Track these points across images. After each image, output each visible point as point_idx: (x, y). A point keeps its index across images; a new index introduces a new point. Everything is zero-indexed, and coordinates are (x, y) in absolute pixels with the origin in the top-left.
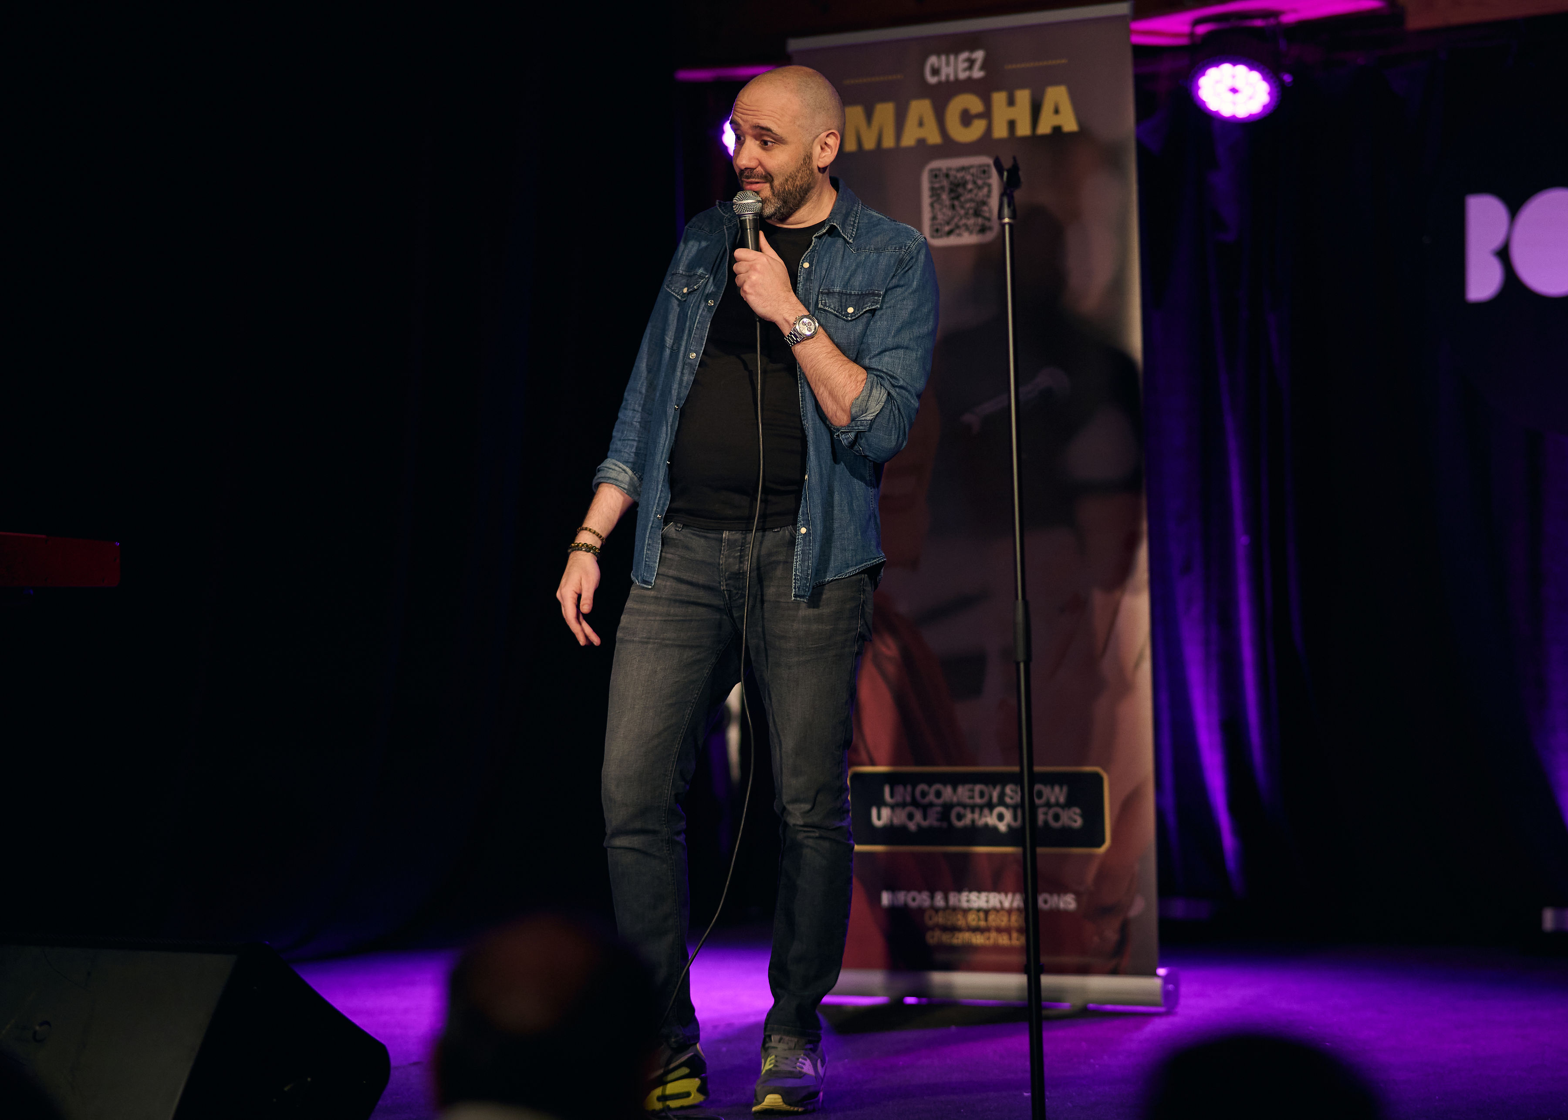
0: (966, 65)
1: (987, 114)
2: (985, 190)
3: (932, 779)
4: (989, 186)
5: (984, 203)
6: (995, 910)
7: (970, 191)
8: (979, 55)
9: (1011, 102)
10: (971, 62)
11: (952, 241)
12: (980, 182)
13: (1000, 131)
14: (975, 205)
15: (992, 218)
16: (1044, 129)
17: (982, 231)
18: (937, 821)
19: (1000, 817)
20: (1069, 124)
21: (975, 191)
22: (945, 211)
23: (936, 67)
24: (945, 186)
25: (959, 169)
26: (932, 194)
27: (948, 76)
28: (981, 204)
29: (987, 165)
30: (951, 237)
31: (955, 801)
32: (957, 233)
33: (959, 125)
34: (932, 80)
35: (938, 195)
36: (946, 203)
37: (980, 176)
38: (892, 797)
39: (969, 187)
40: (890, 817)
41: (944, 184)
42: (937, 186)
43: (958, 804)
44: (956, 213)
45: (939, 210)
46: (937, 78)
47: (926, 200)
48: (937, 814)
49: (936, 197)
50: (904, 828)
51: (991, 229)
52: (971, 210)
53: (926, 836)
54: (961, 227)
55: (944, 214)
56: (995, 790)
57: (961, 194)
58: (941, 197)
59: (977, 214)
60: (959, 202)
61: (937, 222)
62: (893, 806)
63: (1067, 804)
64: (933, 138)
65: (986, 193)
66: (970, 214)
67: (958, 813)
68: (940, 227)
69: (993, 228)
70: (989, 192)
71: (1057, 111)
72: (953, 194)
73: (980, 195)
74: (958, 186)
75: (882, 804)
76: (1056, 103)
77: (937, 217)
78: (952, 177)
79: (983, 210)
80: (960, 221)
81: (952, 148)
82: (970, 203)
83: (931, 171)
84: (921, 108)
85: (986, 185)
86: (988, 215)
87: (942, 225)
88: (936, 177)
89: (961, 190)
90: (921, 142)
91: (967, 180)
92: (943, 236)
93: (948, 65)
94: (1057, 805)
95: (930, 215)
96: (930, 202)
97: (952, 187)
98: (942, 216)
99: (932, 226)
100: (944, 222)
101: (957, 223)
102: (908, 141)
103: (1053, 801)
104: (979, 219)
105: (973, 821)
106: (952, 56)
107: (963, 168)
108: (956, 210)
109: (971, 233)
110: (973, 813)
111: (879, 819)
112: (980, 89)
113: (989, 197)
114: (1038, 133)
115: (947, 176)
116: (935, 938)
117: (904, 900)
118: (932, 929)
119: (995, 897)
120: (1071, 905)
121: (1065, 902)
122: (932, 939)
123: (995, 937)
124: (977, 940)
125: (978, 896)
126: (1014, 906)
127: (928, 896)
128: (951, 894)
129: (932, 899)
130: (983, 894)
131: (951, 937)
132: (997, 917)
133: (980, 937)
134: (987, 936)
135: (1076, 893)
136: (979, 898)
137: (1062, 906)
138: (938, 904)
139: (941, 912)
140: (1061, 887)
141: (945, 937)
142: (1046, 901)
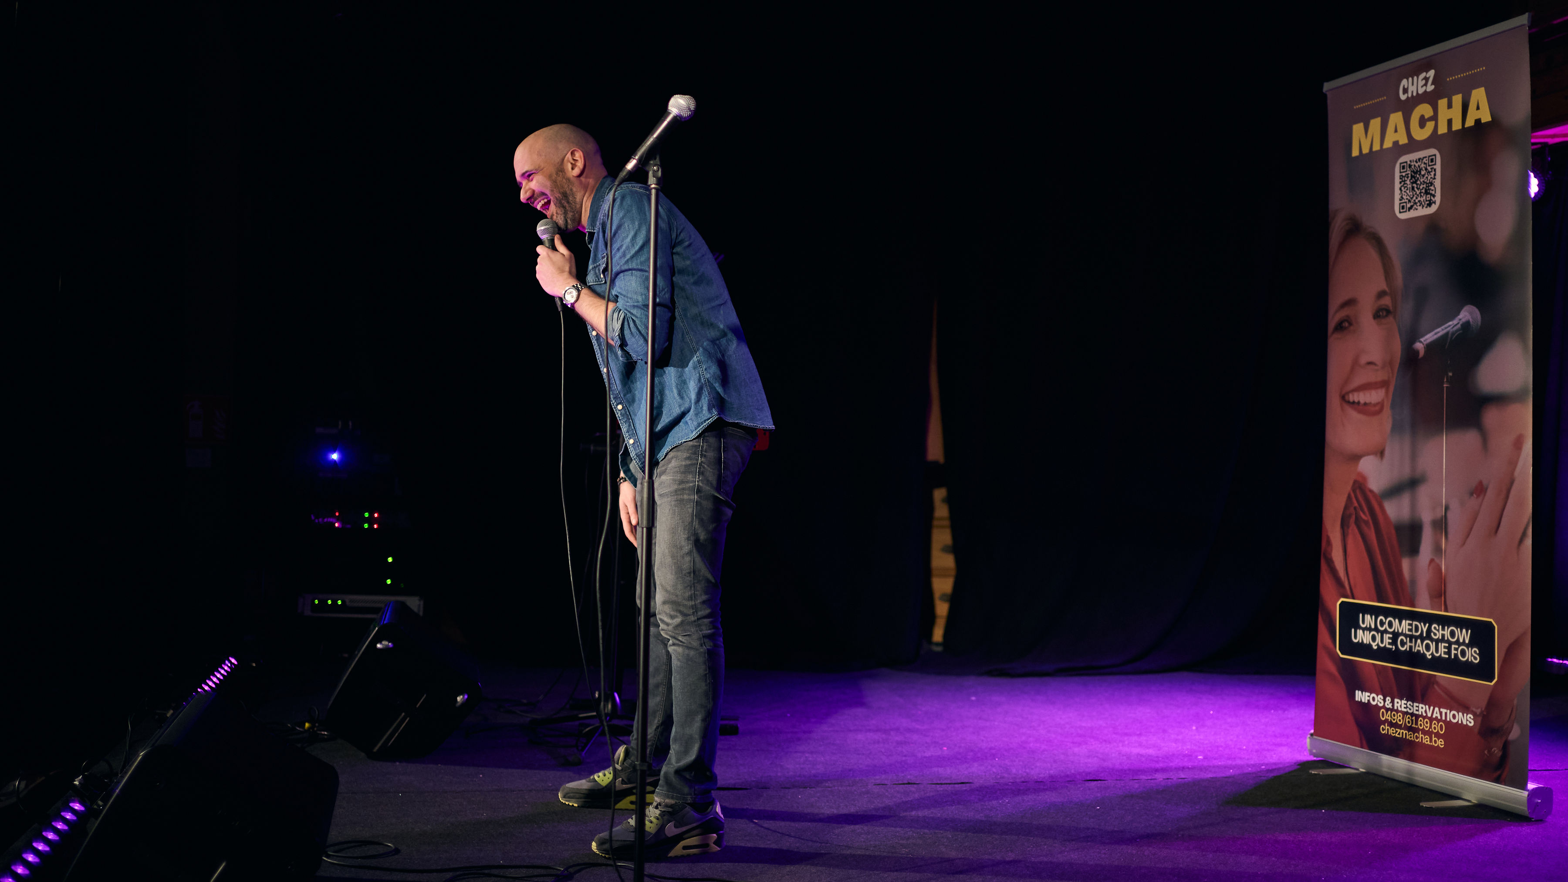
0: (1424, 81)
1: (1435, 118)
2: (1432, 173)
3: (1387, 612)
4: (1435, 170)
5: (1431, 184)
6: (1421, 716)
7: (1423, 176)
8: (1432, 73)
9: (1450, 106)
10: (1427, 79)
11: (1412, 214)
12: (1429, 168)
13: (1443, 129)
14: (1426, 186)
15: (1436, 195)
16: (1470, 123)
17: (1430, 205)
18: (1389, 644)
19: (1428, 648)
20: (1486, 118)
21: (1426, 176)
22: (1408, 192)
23: (1406, 87)
24: (1409, 174)
25: (1418, 160)
26: (1401, 180)
27: (1412, 92)
28: (1430, 185)
29: (1435, 155)
30: (1412, 211)
31: (1400, 631)
32: (1415, 208)
33: (1418, 127)
34: (1403, 97)
35: (1405, 181)
36: (1408, 186)
37: (1430, 164)
38: (1363, 622)
39: (1423, 173)
40: (1362, 637)
41: (1408, 172)
42: (1404, 174)
43: (1402, 634)
44: (1415, 193)
45: (1405, 192)
46: (1406, 95)
47: (1397, 185)
48: (1389, 638)
49: (1403, 183)
50: (1370, 646)
51: (1435, 203)
52: (1424, 189)
53: (1382, 654)
54: (1417, 203)
55: (1408, 194)
56: (1425, 627)
57: (1418, 178)
58: (1406, 182)
59: (1427, 193)
60: (1417, 184)
61: (1403, 201)
62: (1364, 629)
63: (1471, 645)
64: (1403, 140)
65: (1433, 176)
66: (1423, 192)
67: (1402, 640)
68: (1405, 204)
69: (1436, 202)
70: (1435, 175)
71: (1478, 108)
72: (1413, 179)
73: (1429, 178)
74: (1416, 173)
75: (1357, 627)
76: (1478, 103)
77: (1403, 196)
78: (1413, 167)
79: (1431, 189)
80: (1417, 198)
81: (1413, 145)
82: (1423, 184)
83: (1401, 164)
84: (1396, 118)
85: (1433, 170)
86: (1433, 192)
87: (1406, 202)
88: (1403, 168)
89: (1418, 176)
90: (1396, 143)
91: (1422, 167)
92: (1406, 211)
93: (1413, 84)
94: (1464, 643)
95: (1399, 197)
96: (1400, 186)
97: (1413, 174)
98: (1406, 196)
99: (1400, 204)
100: (1407, 201)
101: (1415, 201)
102: (1388, 144)
103: (1461, 641)
104: (1428, 196)
105: (1411, 647)
106: (1415, 78)
107: (1419, 159)
108: (1414, 191)
109: (1423, 206)
110: (1411, 641)
111: (1356, 637)
112: (1431, 99)
113: (1435, 179)
114: (1466, 126)
115: (1410, 166)
116: (1385, 729)
117: (1368, 698)
118: (1384, 723)
119: (1422, 708)
120: (1470, 722)
121: (1467, 720)
122: (1383, 730)
123: (1422, 737)
124: (1411, 737)
125: (1412, 704)
126: (1434, 716)
127: (1382, 698)
128: (1396, 700)
129: (1384, 701)
130: (1415, 704)
131: (1395, 732)
132: (1423, 723)
133: (1412, 736)
134: (1416, 735)
135: (1474, 714)
136: (1413, 706)
137: (1465, 723)
138: (1388, 705)
139: (1389, 712)
140: (1464, 708)
141: (1391, 731)
142: (1454, 717)
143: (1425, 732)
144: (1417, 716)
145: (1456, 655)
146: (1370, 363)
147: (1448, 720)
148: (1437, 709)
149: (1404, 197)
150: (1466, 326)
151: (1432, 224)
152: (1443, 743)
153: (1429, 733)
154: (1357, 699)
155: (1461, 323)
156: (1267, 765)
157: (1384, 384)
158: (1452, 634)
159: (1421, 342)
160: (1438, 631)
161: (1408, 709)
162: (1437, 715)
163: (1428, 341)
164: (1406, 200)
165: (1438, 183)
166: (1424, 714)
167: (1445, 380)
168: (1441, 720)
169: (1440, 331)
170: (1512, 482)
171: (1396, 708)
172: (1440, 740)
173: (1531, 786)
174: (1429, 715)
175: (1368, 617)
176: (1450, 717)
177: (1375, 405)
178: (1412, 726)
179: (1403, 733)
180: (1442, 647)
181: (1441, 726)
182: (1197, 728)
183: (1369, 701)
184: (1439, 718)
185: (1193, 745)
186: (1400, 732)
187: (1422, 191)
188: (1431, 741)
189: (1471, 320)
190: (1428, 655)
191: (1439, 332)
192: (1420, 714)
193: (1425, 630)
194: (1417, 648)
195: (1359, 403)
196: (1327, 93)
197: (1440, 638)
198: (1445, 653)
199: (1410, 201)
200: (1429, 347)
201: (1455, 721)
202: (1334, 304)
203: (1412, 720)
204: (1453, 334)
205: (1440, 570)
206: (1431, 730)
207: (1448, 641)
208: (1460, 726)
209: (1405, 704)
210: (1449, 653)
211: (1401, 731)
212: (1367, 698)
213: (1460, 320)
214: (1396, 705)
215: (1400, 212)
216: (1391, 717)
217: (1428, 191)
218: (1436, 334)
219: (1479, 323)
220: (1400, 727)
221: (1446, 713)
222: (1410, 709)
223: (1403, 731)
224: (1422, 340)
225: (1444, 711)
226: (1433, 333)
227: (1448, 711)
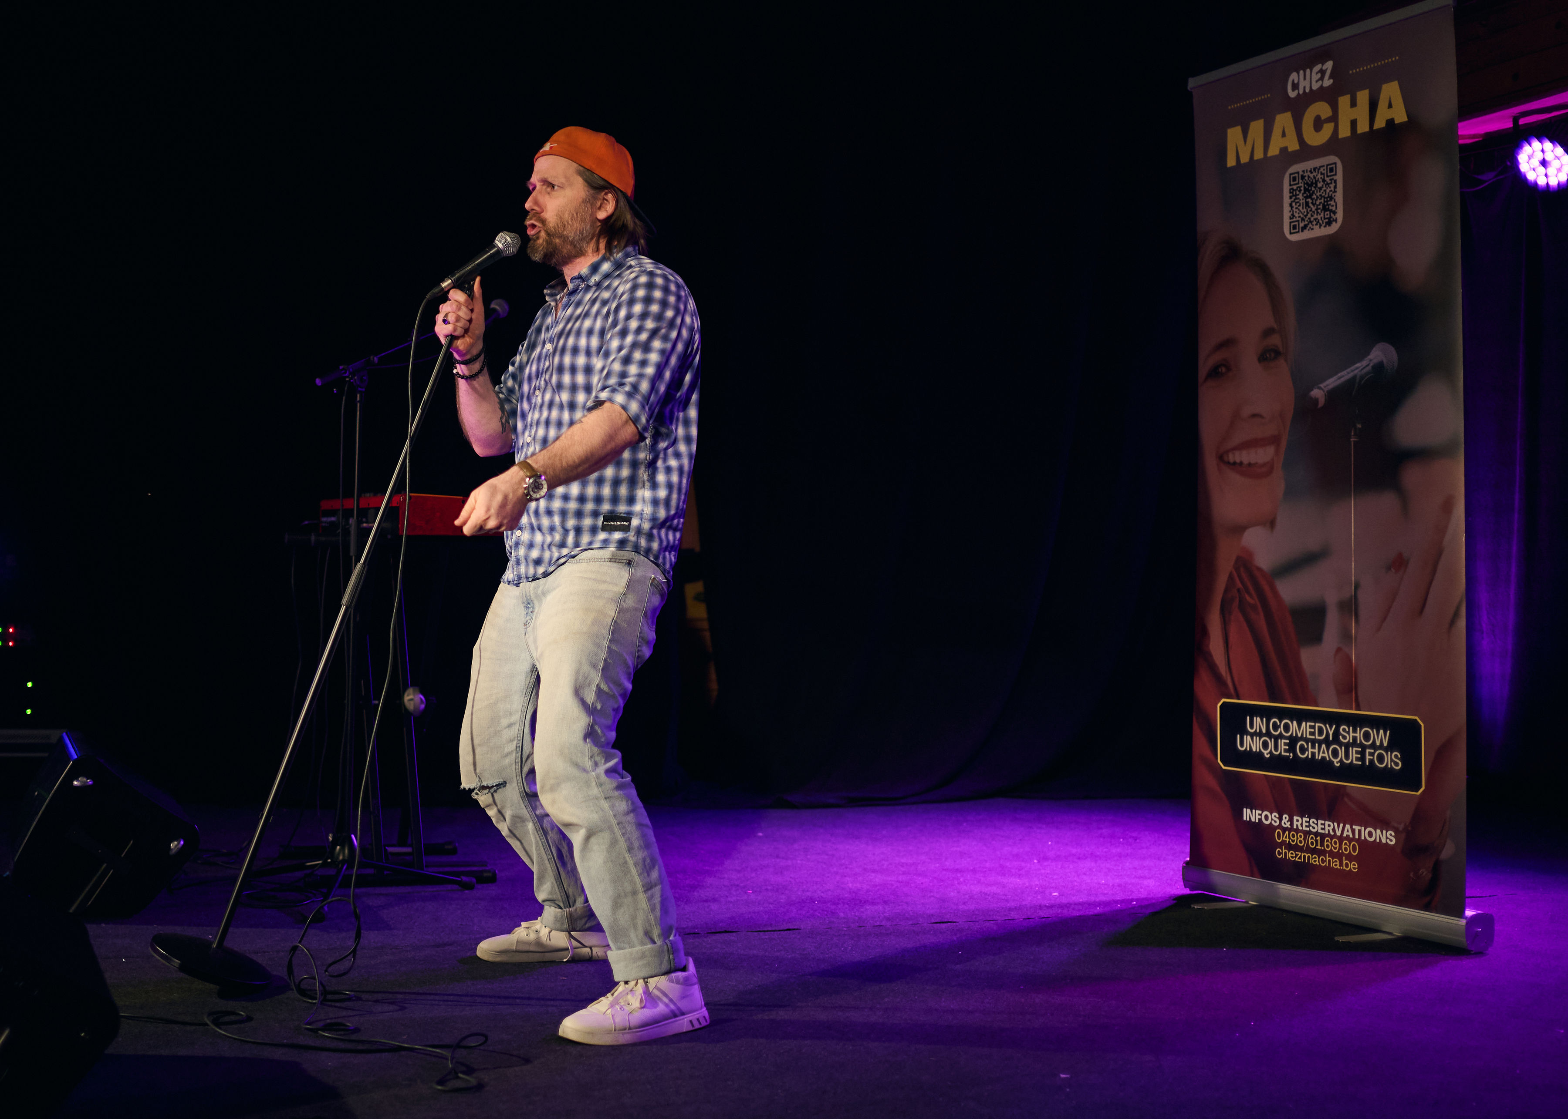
0: (1319, 75)
1: (1334, 117)
2: (1332, 186)
3: (1282, 714)
4: (1335, 182)
5: (1331, 198)
6: (1329, 835)
7: (1320, 188)
8: (1329, 65)
9: (1353, 104)
10: (1322, 72)
11: (1306, 235)
12: (1328, 179)
13: (1345, 132)
14: (1324, 201)
15: (1336, 211)
16: (1380, 123)
17: (1329, 223)
18: (1285, 751)
19: (1335, 753)
20: (1400, 116)
21: (1324, 188)
22: (1300, 208)
23: (1296, 82)
24: (1301, 186)
25: (1312, 170)
26: (1291, 194)
27: (1305, 88)
28: (1329, 199)
29: (1335, 163)
30: (1306, 231)
31: (1299, 735)
32: (1310, 227)
33: (1314, 131)
34: (1292, 94)
35: (1296, 195)
36: (1301, 202)
37: (1329, 174)
38: (1252, 726)
39: (1320, 185)
40: (1250, 744)
41: (1300, 185)
42: (1295, 187)
43: (1302, 738)
44: (1309, 209)
45: (1296, 208)
46: (1296, 92)
47: (1287, 200)
48: (1285, 744)
49: (1294, 198)
50: (1260, 754)
51: (1336, 221)
52: (1321, 205)
53: (1277, 763)
54: (1313, 221)
55: (1300, 211)
56: (1331, 729)
57: (1314, 192)
58: (1298, 197)
59: (1325, 209)
60: (1312, 199)
61: (1294, 219)
62: (1252, 735)
63: (1390, 748)
64: (1293, 145)
65: (1332, 189)
66: (1320, 209)
67: (1302, 746)
68: (1297, 223)
69: (1338, 218)
70: (1335, 187)
71: (1390, 106)
72: (1307, 193)
73: (1328, 191)
74: (1311, 185)
75: (1244, 732)
76: (1390, 98)
77: (1295, 214)
78: (1306, 178)
79: (1330, 204)
80: (1312, 216)
81: (1306, 152)
82: (1321, 199)
83: (1291, 174)
84: (1284, 120)
85: (1333, 182)
86: (1334, 209)
87: (1298, 221)
88: (1294, 179)
89: (1313, 189)
90: (1284, 150)
91: (1318, 178)
92: (1299, 232)
93: (1305, 79)
94: (1381, 746)
95: (1290, 214)
96: (1289, 201)
97: (1307, 187)
98: (1299, 213)
99: (1290, 223)
100: (1300, 219)
101: (1309, 219)
102: (1274, 151)
103: (1378, 743)
104: (1326, 213)
105: (1313, 754)
106: (1308, 71)
107: (1315, 169)
108: (1309, 207)
109: (1320, 226)
110: (1313, 747)
111: (1242, 745)
112: (1329, 96)
113: (1335, 192)
114: (1375, 128)
115: (1303, 177)
116: (1282, 853)
117: (1260, 817)
118: (1280, 845)
119: (1329, 826)
120: (1391, 840)
121: (1387, 837)
122: (1279, 853)
123: (1329, 860)
124: (1315, 861)
125: (1316, 822)
126: (1345, 835)
127: (1277, 816)
128: (1295, 818)
129: (1281, 819)
130: (1320, 822)
131: (1294, 855)
132: (1331, 843)
133: (1317, 859)
134: (1322, 859)
135: (1396, 830)
136: (1317, 824)
137: (1384, 841)
138: (1285, 823)
139: (1287, 832)
140: (1383, 824)
141: (1290, 855)
142: (1370, 834)
143: (1332, 854)
144: (1323, 836)
145: (1371, 761)
146: (1254, 416)
147: (1363, 838)
148: (1348, 826)
149: (1297, 215)
150: (1379, 368)
151: (1332, 246)
152: (1357, 867)
153: (1339, 856)
154: (1245, 819)
155: (1371, 365)
156: (1137, 900)
157: (1274, 440)
158: (1367, 736)
159: (1320, 388)
160: (1348, 733)
161: (1311, 828)
162: (1348, 834)
163: (1330, 387)
164: (1298, 219)
165: (1339, 197)
166: (1332, 833)
167: (1352, 434)
168: (1353, 839)
169: (1345, 375)
170: (1440, 553)
171: (1295, 827)
172: (1352, 863)
173: (1469, 913)
174: (1339, 833)
175: (1257, 720)
176: (1365, 835)
177: (1264, 465)
178: (1317, 847)
179: (1304, 856)
180: (1354, 755)
181: (1354, 846)
182: (1039, 862)
183: (1260, 820)
184: (1351, 836)
185: (1041, 881)
186: (1301, 855)
187: (1319, 207)
188: (1341, 865)
189: (1385, 361)
190: (1336, 762)
191: (1343, 376)
192: (1327, 832)
193: (1331, 733)
194: (1321, 754)
195: (1241, 463)
196: (1193, 91)
197: (1351, 741)
198: (1357, 759)
199: (1303, 220)
200: (1332, 395)
201: (1372, 839)
202: (1205, 346)
203: (1317, 841)
204: (1362, 377)
205: (1351, 661)
206: (1341, 851)
207: (1361, 745)
208: (1378, 846)
209: (1306, 822)
210: (1362, 758)
211: (1303, 855)
212: (1258, 817)
213: (1371, 360)
214: (1295, 823)
215: (1291, 233)
216: (1289, 838)
217: (1327, 207)
218: (1339, 378)
219: (1396, 364)
220: (1301, 849)
221: (1360, 831)
222: (1314, 828)
223: (1305, 854)
224: (1322, 386)
225: (1357, 828)
226: (1335, 378)
227: (1363, 828)
